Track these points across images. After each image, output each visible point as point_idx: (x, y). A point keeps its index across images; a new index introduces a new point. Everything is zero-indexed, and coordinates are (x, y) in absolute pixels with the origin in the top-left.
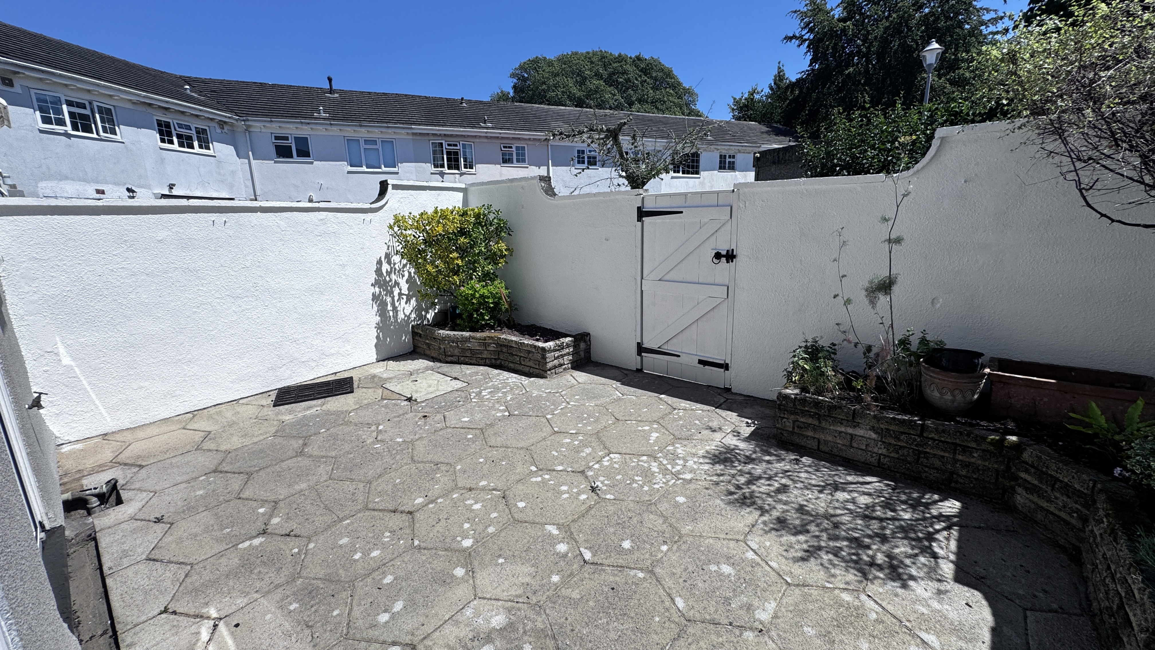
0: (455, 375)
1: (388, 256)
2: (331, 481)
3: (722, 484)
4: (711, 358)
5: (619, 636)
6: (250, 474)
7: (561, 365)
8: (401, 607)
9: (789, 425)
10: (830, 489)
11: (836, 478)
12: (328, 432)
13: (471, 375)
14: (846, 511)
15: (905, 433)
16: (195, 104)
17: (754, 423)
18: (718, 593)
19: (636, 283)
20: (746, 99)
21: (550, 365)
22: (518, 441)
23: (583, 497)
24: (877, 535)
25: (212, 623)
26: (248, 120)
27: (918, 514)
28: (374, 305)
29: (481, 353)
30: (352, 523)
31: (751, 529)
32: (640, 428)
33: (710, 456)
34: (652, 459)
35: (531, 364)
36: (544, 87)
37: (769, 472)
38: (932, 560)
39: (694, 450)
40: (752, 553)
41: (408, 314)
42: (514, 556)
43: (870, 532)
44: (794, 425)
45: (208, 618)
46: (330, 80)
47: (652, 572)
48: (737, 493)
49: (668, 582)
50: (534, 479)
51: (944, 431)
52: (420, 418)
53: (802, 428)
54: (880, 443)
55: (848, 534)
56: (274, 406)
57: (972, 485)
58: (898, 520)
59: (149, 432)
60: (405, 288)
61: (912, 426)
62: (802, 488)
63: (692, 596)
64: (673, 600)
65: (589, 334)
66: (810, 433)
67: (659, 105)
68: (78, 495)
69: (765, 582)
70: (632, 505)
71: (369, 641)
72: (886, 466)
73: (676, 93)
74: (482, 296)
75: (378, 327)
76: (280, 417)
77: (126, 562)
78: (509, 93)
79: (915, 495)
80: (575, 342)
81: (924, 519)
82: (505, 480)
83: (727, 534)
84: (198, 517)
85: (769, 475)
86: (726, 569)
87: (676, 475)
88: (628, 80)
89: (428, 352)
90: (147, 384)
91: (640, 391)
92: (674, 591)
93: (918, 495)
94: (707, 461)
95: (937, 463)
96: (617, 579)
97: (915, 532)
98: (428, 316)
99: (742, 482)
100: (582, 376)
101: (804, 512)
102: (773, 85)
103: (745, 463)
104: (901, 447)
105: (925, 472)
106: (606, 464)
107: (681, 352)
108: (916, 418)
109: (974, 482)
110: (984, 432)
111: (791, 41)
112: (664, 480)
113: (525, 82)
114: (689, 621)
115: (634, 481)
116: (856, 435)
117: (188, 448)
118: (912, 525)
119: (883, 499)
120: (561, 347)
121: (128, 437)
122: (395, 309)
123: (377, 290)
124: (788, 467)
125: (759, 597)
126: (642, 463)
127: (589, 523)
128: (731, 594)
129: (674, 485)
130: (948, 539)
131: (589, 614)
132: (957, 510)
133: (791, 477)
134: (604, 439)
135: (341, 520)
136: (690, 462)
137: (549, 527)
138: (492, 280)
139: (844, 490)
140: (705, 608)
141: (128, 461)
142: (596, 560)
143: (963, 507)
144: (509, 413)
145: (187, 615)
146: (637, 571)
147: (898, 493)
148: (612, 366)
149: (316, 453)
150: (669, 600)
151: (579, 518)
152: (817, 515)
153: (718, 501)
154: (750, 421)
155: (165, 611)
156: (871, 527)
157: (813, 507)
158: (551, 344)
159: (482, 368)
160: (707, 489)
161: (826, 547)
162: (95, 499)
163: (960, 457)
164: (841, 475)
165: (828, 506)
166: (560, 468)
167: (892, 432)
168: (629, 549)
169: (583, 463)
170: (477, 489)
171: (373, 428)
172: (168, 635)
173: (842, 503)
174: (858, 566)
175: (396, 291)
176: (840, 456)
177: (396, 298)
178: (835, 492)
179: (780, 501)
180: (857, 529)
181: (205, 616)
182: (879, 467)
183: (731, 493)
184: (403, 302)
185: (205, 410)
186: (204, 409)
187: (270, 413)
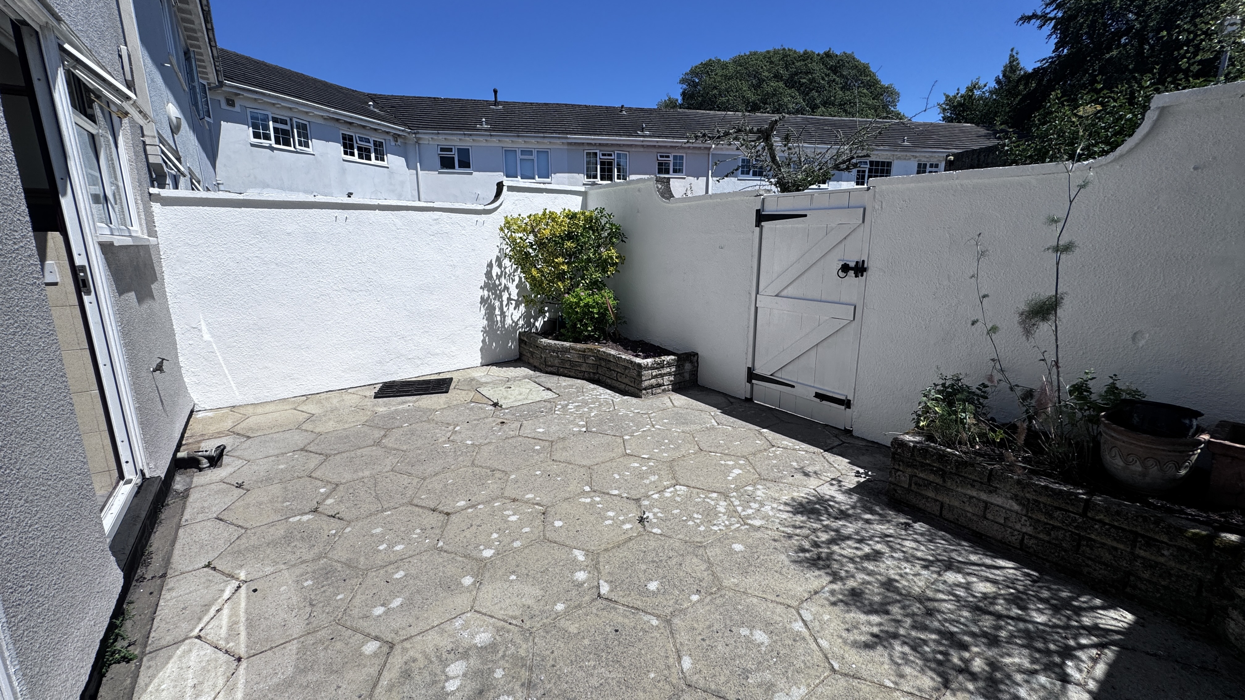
0: (549, 385)
1: (498, 259)
2: (391, 473)
3: (797, 538)
4: (831, 392)
5: (601, 684)
6: (327, 456)
7: (659, 385)
8: (399, 603)
9: (904, 480)
10: (939, 567)
11: (954, 555)
12: (410, 427)
13: (565, 387)
14: (951, 597)
15: (1061, 509)
16: (374, 118)
17: (866, 474)
18: (738, 662)
19: (750, 298)
20: (962, 97)
21: (646, 384)
22: (583, 458)
23: (628, 526)
24: (985, 635)
25: (237, 583)
26: (418, 133)
27: (1059, 619)
28: (482, 308)
29: (580, 366)
30: (392, 514)
31: (812, 595)
32: (723, 462)
33: (795, 504)
34: (723, 498)
35: (626, 381)
36: (715, 91)
37: (864, 533)
38: (1058, 683)
39: (777, 495)
40: (801, 624)
41: (516, 320)
42: (527, 575)
43: (975, 629)
44: (910, 480)
45: (237, 579)
46: (495, 92)
47: (669, 622)
48: (812, 551)
49: (683, 637)
50: (583, 500)
51: (1118, 513)
52: (497, 424)
53: (920, 486)
54: (1024, 518)
55: (944, 626)
56: (375, 398)
57: (1158, 595)
58: (1025, 621)
59: (268, 408)
60: (514, 293)
61: (1071, 500)
62: (899, 559)
63: (705, 659)
64: (680, 658)
65: (697, 354)
66: (931, 494)
67: (847, 107)
68: (193, 454)
69: (803, 661)
70: (677, 544)
71: (355, 630)
72: (1031, 550)
73: (871, 93)
74: (587, 305)
75: (485, 331)
76: (376, 409)
77: (200, 517)
78: (677, 100)
79: (1065, 594)
80: (678, 361)
81: (1067, 627)
82: (552, 496)
83: (777, 596)
84: (270, 488)
85: (862, 536)
86: (760, 636)
87: (744, 520)
88: (812, 81)
89: (531, 361)
90: (270, 365)
91: (740, 422)
92: (685, 648)
93: (1069, 594)
94: (789, 509)
95: (1107, 557)
96: (627, 621)
97: (1045, 641)
98: (537, 324)
99: (823, 539)
100: (680, 400)
101: (892, 589)
102: (1001, 77)
103: (836, 518)
104: (1054, 527)
105: (1088, 566)
106: (667, 495)
107: (797, 382)
108: (1081, 491)
109: (1162, 591)
110: (1183, 522)
111: (1029, 22)
112: (727, 523)
113: (695, 87)
114: (689, 686)
115: (691, 518)
116: (992, 504)
117: (291, 426)
118: (1044, 631)
119: (1012, 591)
120: (661, 366)
121: (250, 410)
122: (503, 314)
123: (486, 293)
124: (891, 531)
125: (787, 678)
126: (708, 500)
127: (621, 556)
128: (753, 667)
129: (737, 530)
130: (1095, 660)
131: (579, 652)
132: (1125, 625)
133: (891, 544)
134: (677, 469)
135: (385, 510)
136: (766, 507)
137: (576, 552)
138: (600, 289)
139: (959, 571)
140: (715, 676)
141: (241, 432)
142: (612, 596)
143: (1136, 622)
144: (587, 429)
145: (223, 573)
146: (652, 617)
147: (1039, 587)
148: (719, 392)
149: (390, 445)
150: (676, 657)
151: (613, 548)
152: (909, 595)
153: (783, 557)
154: (862, 471)
155: (208, 566)
156: (980, 623)
157: (906, 584)
158: (650, 361)
159: (579, 381)
160: (775, 540)
161: (904, 636)
162: (205, 461)
163: (1142, 553)
164: (963, 552)
165: (928, 587)
166: (616, 492)
167: (1042, 505)
168: (653, 592)
169: (643, 491)
170: (521, 501)
171: (451, 428)
172: (200, 587)
173: (950, 586)
174: (942, 669)
175: (505, 296)
176: (969, 528)
177: (505, 303)
178: (945, 571)
179: (864, 570)
180: (958, 622)
181: (236, 576)
182: (1021, 549)
183: (804, 550)
184: (512, 307)
185: (318, 396)
186: (318, 394)
187: (369, 404)
